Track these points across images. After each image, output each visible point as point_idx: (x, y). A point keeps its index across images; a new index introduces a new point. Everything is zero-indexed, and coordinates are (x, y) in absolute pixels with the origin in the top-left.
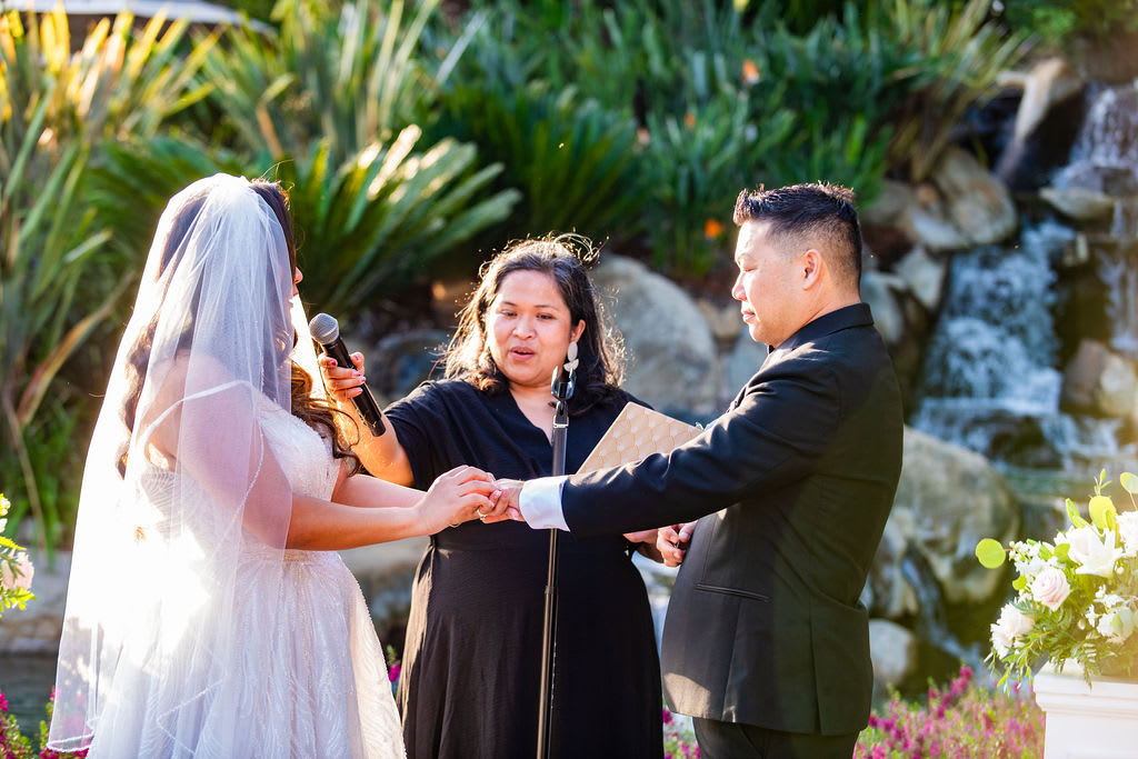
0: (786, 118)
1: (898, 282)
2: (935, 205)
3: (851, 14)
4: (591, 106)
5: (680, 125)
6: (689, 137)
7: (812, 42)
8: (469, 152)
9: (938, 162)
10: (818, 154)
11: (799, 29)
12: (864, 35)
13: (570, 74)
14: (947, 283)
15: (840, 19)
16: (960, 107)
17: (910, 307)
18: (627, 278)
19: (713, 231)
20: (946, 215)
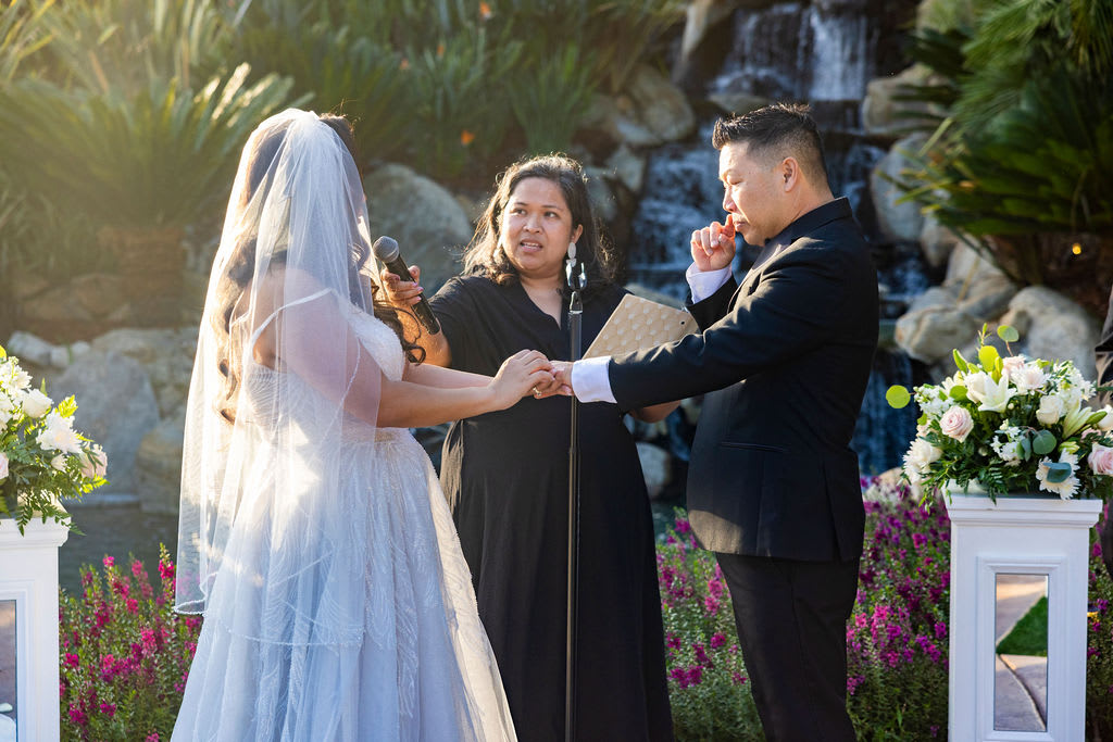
0: (516, 47)
1: (610, 173)
2: (631, 112)
4: (363, 42)
5: (434, 54)
6: (441, 66)
8: (289, 82)
9: (632, 75)
10: (543, 77)
14: (646, 173)
16: (647, 32)
17: (621, 192)
18: (400, 179)
19: (466, 139)
20: (640, 118)
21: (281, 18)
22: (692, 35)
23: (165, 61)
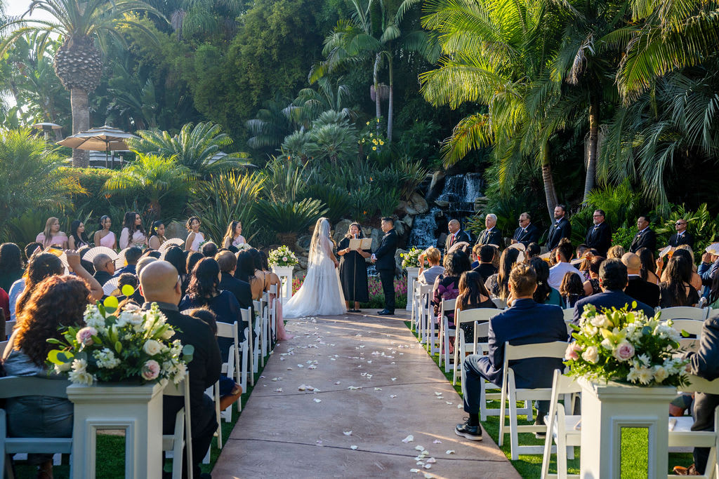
0: (379, 189)
1: (403, 222)
2: (411, 206)
3: (392, 166)
4: (339, 188)
5: (357, 191)
6: (359, 194)
7: (384, 172)
9: (412, 196)
10: (386, 196)
11: (381, 170)
12: (395, 170)
13: (333, 181)
14: (413, 222)
15: (390, 167)
16: (416, 184)
17: (406, 227)
19: (365, 213)
20: (413, 207)
21: (319, 182)
22: (433, 183)
23: (290, 193)
